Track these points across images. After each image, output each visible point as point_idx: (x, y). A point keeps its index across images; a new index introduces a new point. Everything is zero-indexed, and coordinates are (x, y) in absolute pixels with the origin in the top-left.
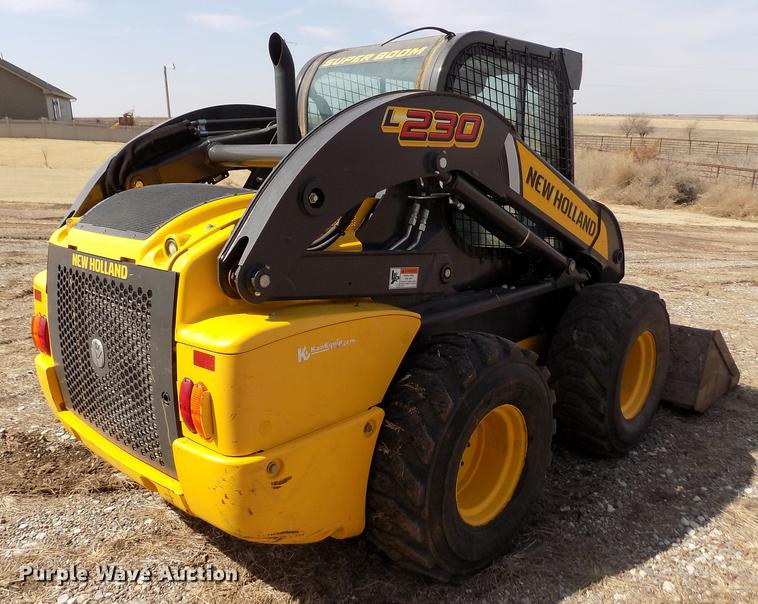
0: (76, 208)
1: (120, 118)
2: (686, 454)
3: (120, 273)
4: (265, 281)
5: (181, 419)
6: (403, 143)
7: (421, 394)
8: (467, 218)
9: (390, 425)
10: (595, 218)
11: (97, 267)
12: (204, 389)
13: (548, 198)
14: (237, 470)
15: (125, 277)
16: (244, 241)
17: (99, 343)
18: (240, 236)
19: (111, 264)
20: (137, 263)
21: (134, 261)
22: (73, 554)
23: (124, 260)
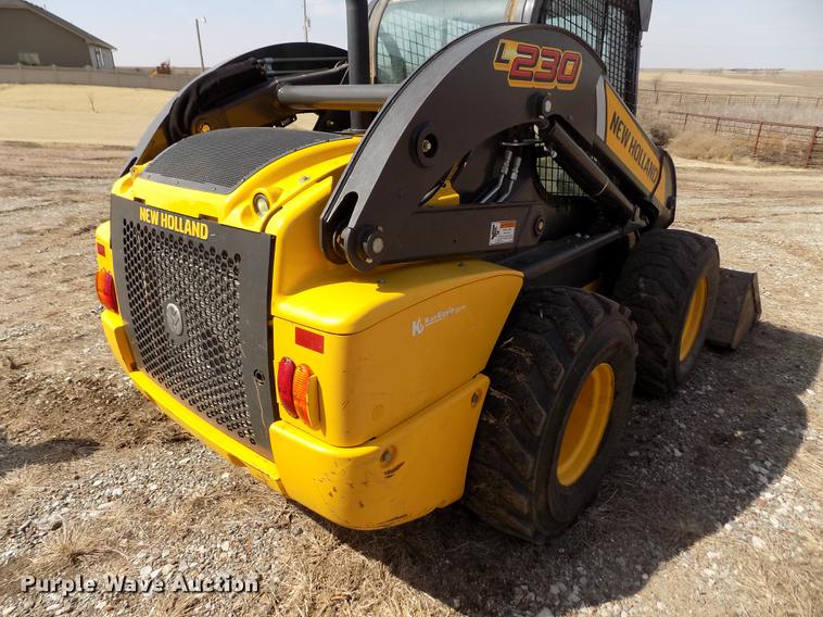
0: (139, 154)
1: (158, 68)
2: (731, 392)
3: (199, 232)
4: (378, 245)
5: (279, 400)
6: (513, 83)
7: (528, 360)
8: (556, 165)
9: (495, 393)
10: (657, 165)
11: (170, 224)
12: (310, 373)
13: (625, 145)
14: (350, 463)
15: (205, 237)
16: (352, 198)
17: (176, 309)
18: (346, 191)
19: (188, 221)
20: (220, 222)
21: (216, 219)
22: (151, 516)
23: (203, 218)
